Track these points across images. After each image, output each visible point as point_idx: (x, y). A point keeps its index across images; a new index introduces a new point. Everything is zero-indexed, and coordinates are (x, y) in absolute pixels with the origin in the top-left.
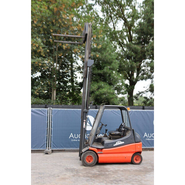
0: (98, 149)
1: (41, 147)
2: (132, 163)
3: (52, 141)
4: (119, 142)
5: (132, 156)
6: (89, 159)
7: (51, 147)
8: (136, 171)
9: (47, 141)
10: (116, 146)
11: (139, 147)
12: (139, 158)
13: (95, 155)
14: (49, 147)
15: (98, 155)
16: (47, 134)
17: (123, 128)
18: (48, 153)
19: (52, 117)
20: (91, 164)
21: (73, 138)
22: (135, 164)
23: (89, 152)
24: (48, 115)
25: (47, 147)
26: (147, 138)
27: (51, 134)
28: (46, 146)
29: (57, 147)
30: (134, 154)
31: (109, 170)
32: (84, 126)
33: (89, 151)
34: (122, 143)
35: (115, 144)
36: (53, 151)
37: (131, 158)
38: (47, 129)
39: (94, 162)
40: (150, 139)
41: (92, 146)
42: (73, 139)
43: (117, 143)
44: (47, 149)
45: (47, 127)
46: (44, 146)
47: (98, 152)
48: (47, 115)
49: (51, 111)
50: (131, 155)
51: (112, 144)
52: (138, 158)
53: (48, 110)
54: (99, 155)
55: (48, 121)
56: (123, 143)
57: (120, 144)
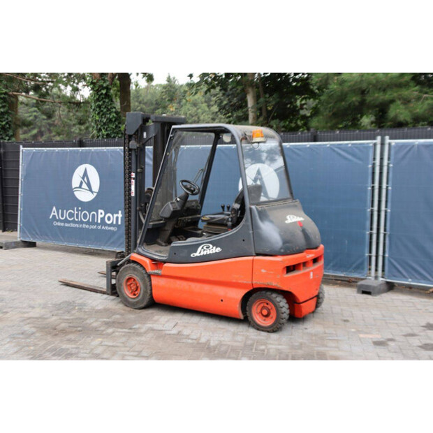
2: (246, 320)
4: (205, 248)
6: (133, 287)
10: (197, 257)
11: (263, 271)
13: (143, 279)
15: (152, 278)
20: (137, 302)
22: (258, 329)
23: (131, 267)
32: (131, 192)
34: (214, 252)
35: (196, 252)
37: (238, 306)
39: (143, 298)
43: (201, 247)
47: (149, 271)
50: (239, 294)
51: (186, 251)
52: (268, 309)
54: (155, 281)
56: (218, 250)
57: (208, 253)
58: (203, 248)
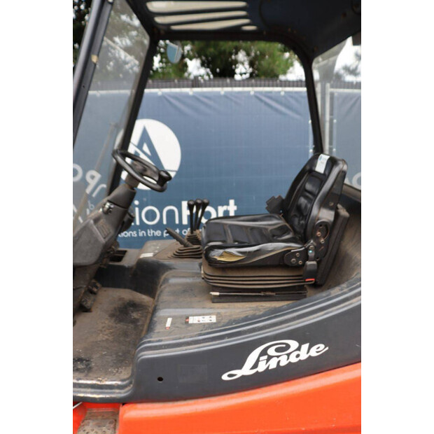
4: (273, 352)
43: (257, 353)
57: (284, 362)
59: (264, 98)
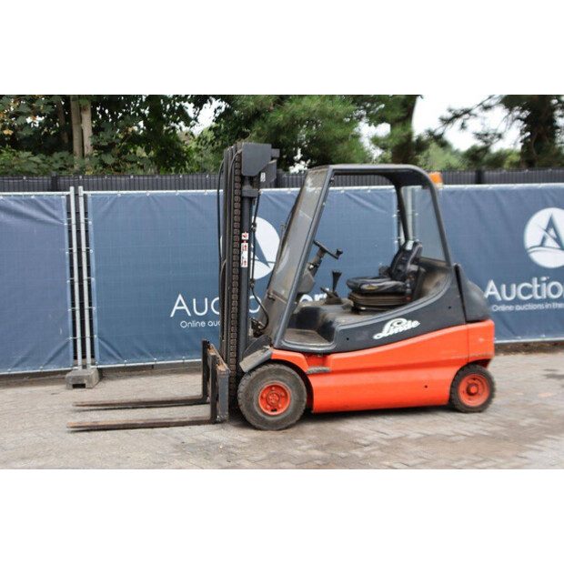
0: (308, 354)
1: (51, 359)
2: (452, 406)
3: (95, 330)
4: (396, 324)
5: (454, 380)
6: (273, 399)
7: (93, 356)
8: (477, 438)
9: (75, 335)
10: (384, 338)
11: (481, 340)
12: (480, 387)
13: (296, 382)
14: (84, 357)
15: (312, 380)
16: (73, 305)
17: (413, 263)
18: (85, 382)
19: (87, 231)
20: (283, 420)
21: (189, 314)
22: (466, 412)
23: (269, 370)
24: (70, 222)
25: (75, 358)
26: (499, 303)
27: (90, 304)
28: (72, 355)
29: (122, 356)
30: (461, 369)
31: (364, 442)
32: (242, 261)
33: (271, 366)
34: (410, 327)
35: (381, 331)
36: (103, 375)
37: (448, 388)
38: (72, 282)
39: (295, 411)
40: (510, 308)
41: (284, 344)
42: (188, 319)
43: (388, 325)
44: (80, 368)
45: (72, 275)
46: (62, 355)
47: (308, 369)
48: (65, 219)
49: (81, 200)
50: (448, 374)
51: (366, 333)
52: (476, 385)
53: (68, 196)
54: (314, 382)
55: (71, 246)
56: (415, 324)
57: (401, 330)
58: (392, 325)
59: (353, 196)
